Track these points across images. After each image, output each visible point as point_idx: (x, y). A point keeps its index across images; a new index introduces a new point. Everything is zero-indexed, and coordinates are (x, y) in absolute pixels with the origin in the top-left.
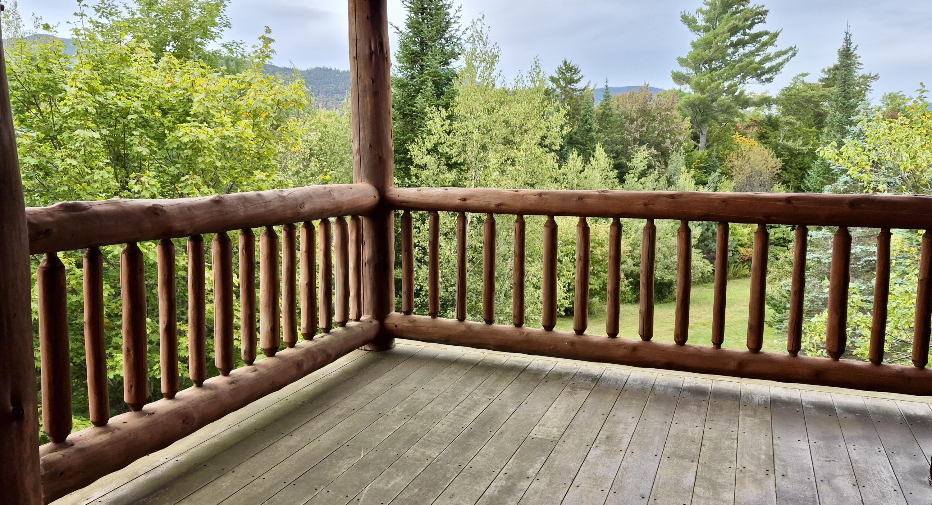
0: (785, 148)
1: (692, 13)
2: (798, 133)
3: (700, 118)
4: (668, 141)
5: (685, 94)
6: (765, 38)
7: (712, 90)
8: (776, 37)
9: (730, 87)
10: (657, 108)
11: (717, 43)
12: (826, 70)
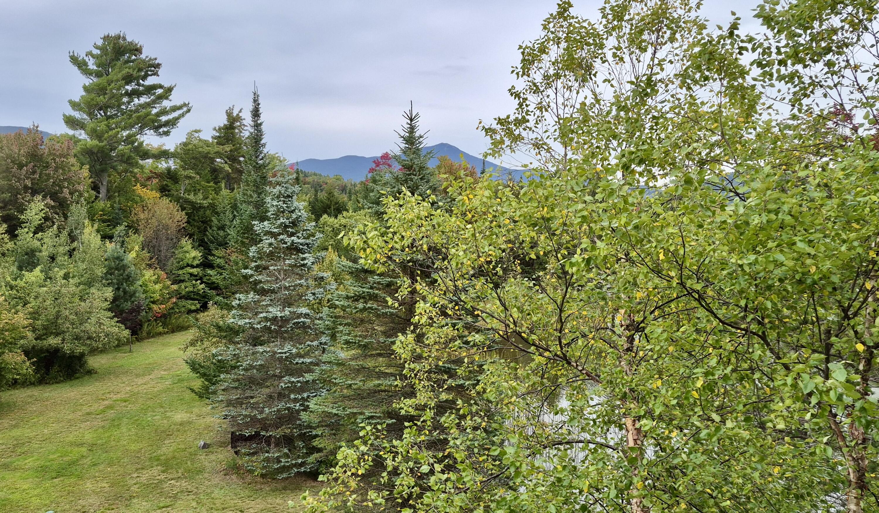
0: (187, 201)
1: (82, 55)
2: (198, 187)
3: (98, 167)
4: (66, 191)
5: (80, 140)
6: (159, 91)
7: (111, 138)
8: (171, 91)
9: (129, 137)
10: (50, 154)
11: (111, 90)
12: (217, 128)
